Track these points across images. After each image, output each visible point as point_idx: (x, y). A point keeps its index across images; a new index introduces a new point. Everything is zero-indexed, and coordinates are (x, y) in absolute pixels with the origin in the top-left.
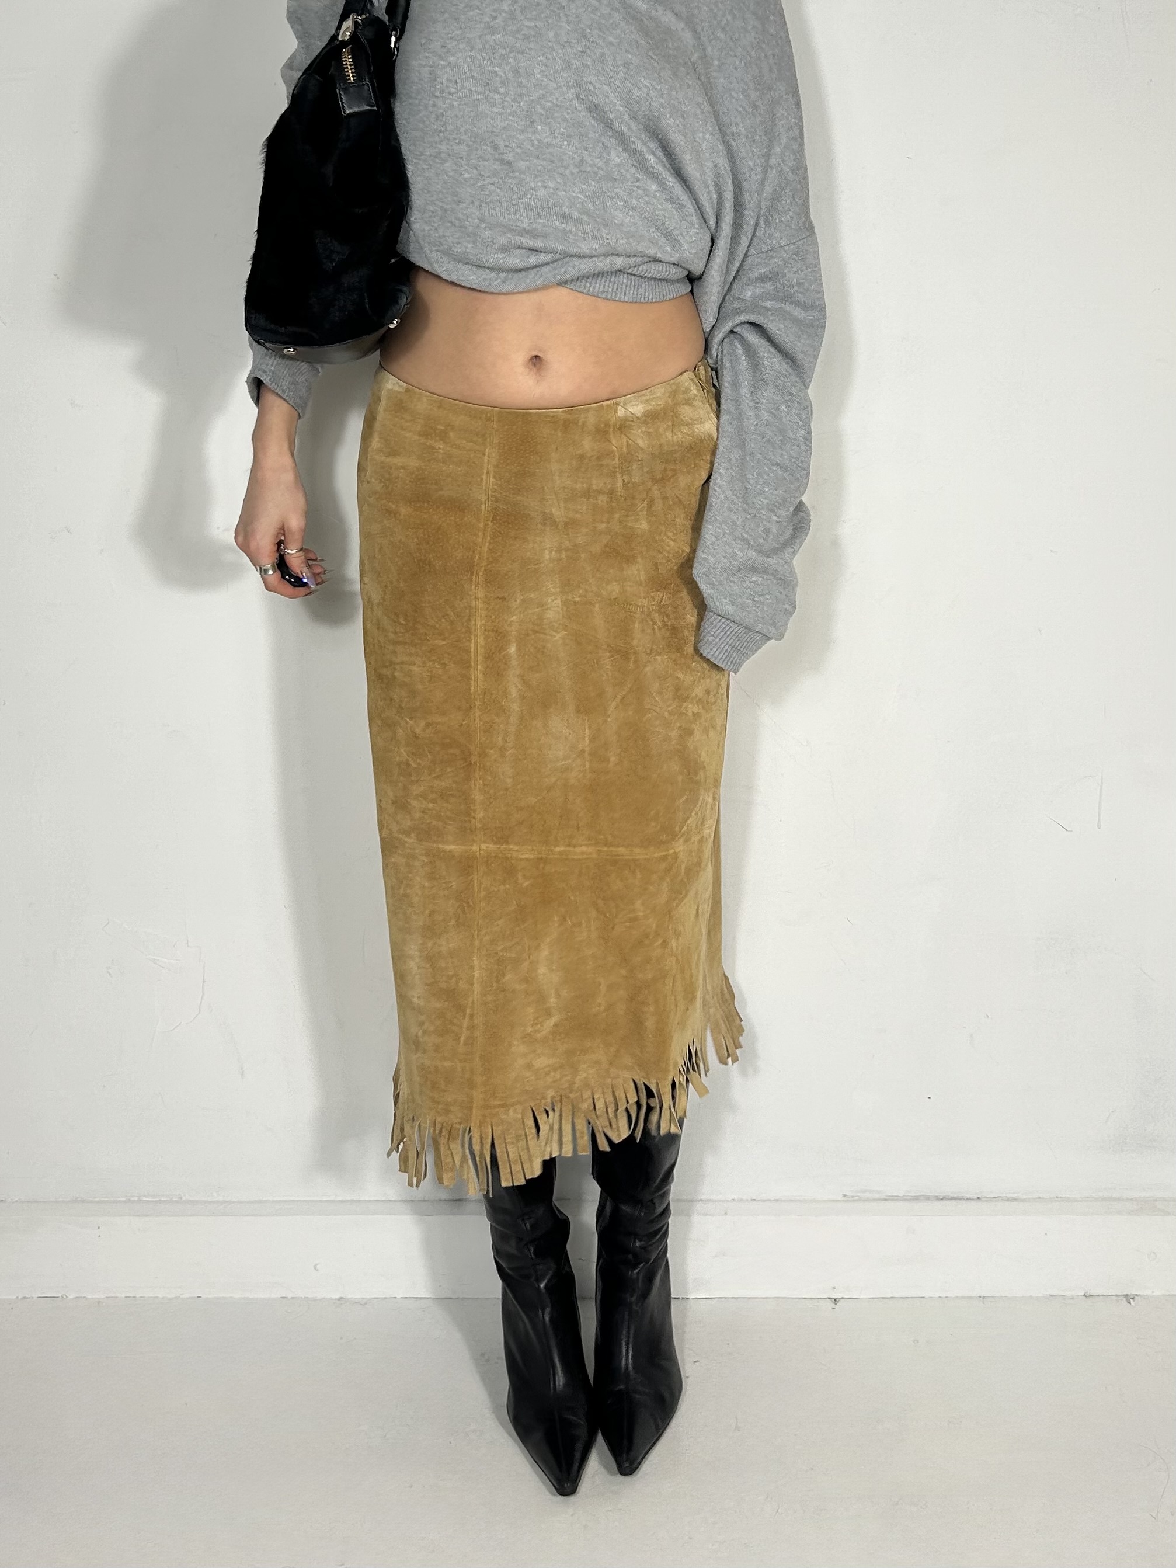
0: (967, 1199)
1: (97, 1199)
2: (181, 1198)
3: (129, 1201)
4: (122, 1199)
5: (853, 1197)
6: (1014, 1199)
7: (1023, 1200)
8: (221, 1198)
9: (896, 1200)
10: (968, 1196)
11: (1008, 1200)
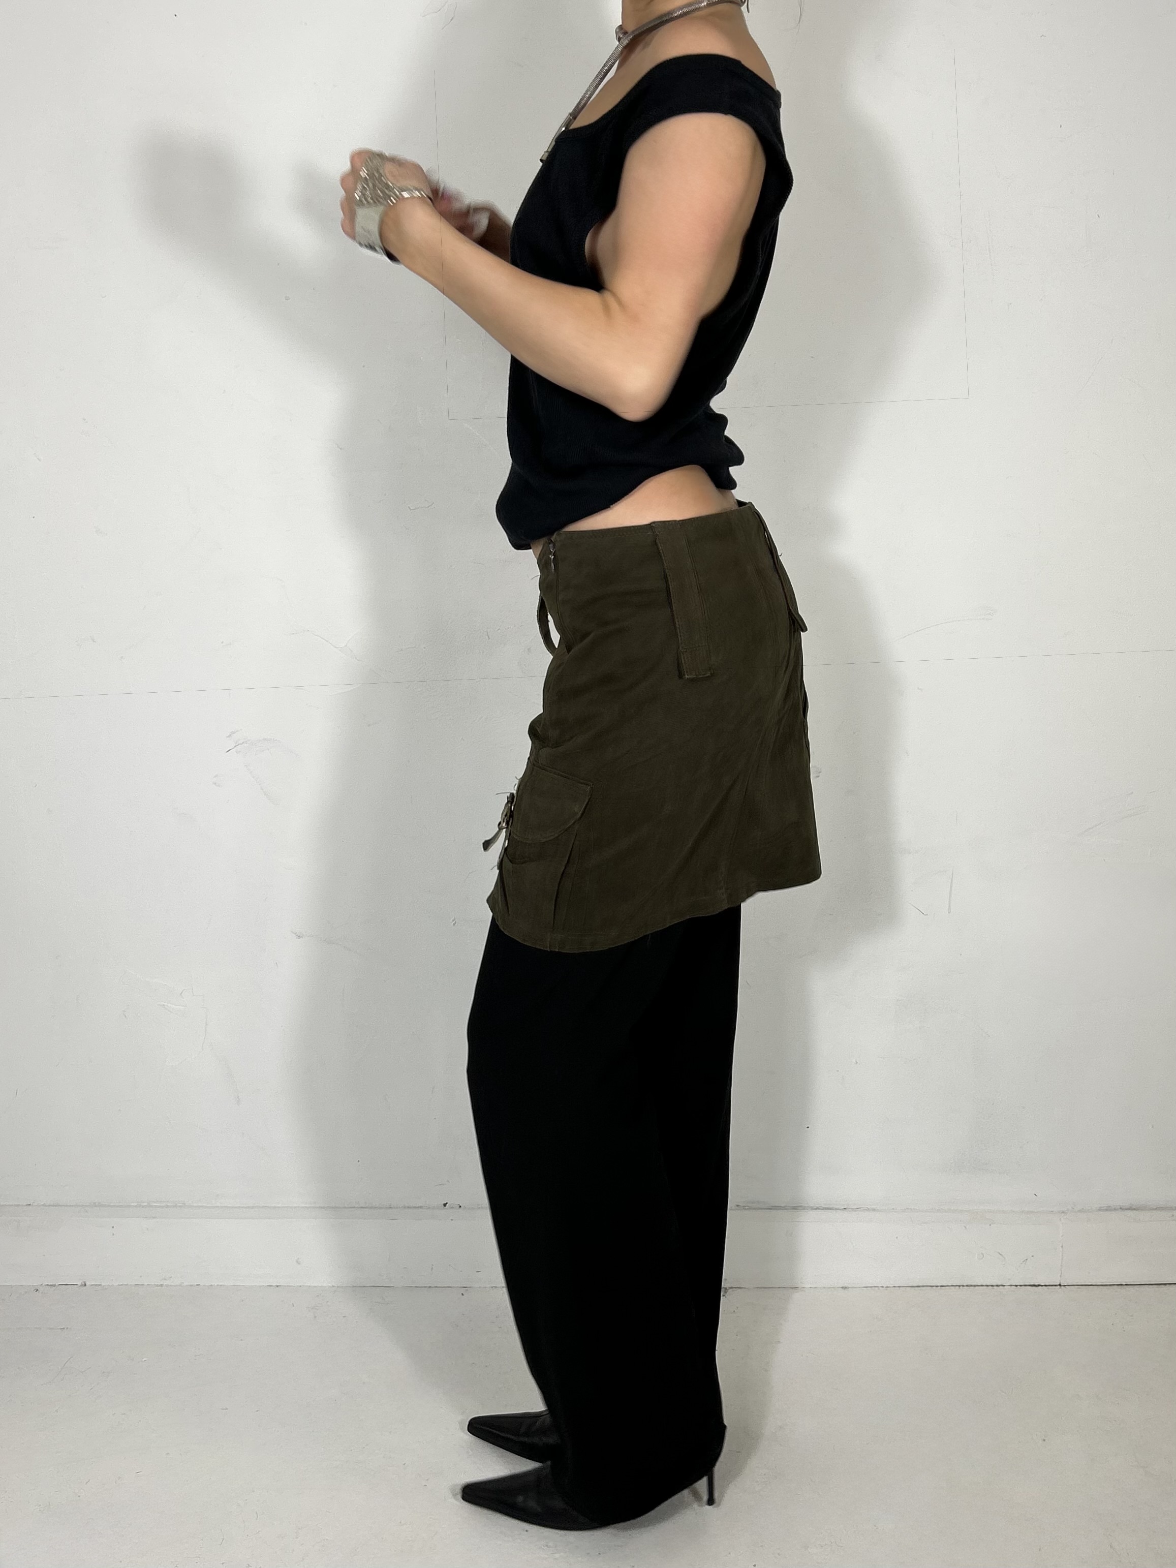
0: (836, 1209)
1: (112, 1204)
2: (185, 1204)
3: (140, 1206)
4: (132, 1204)
5: (744, 1206)
6: (874, 1210)
7: (878, 1210)
8: (218, 1204)
9: (779, 1209)
10: (837, 1207)
11: (868, 1210)
